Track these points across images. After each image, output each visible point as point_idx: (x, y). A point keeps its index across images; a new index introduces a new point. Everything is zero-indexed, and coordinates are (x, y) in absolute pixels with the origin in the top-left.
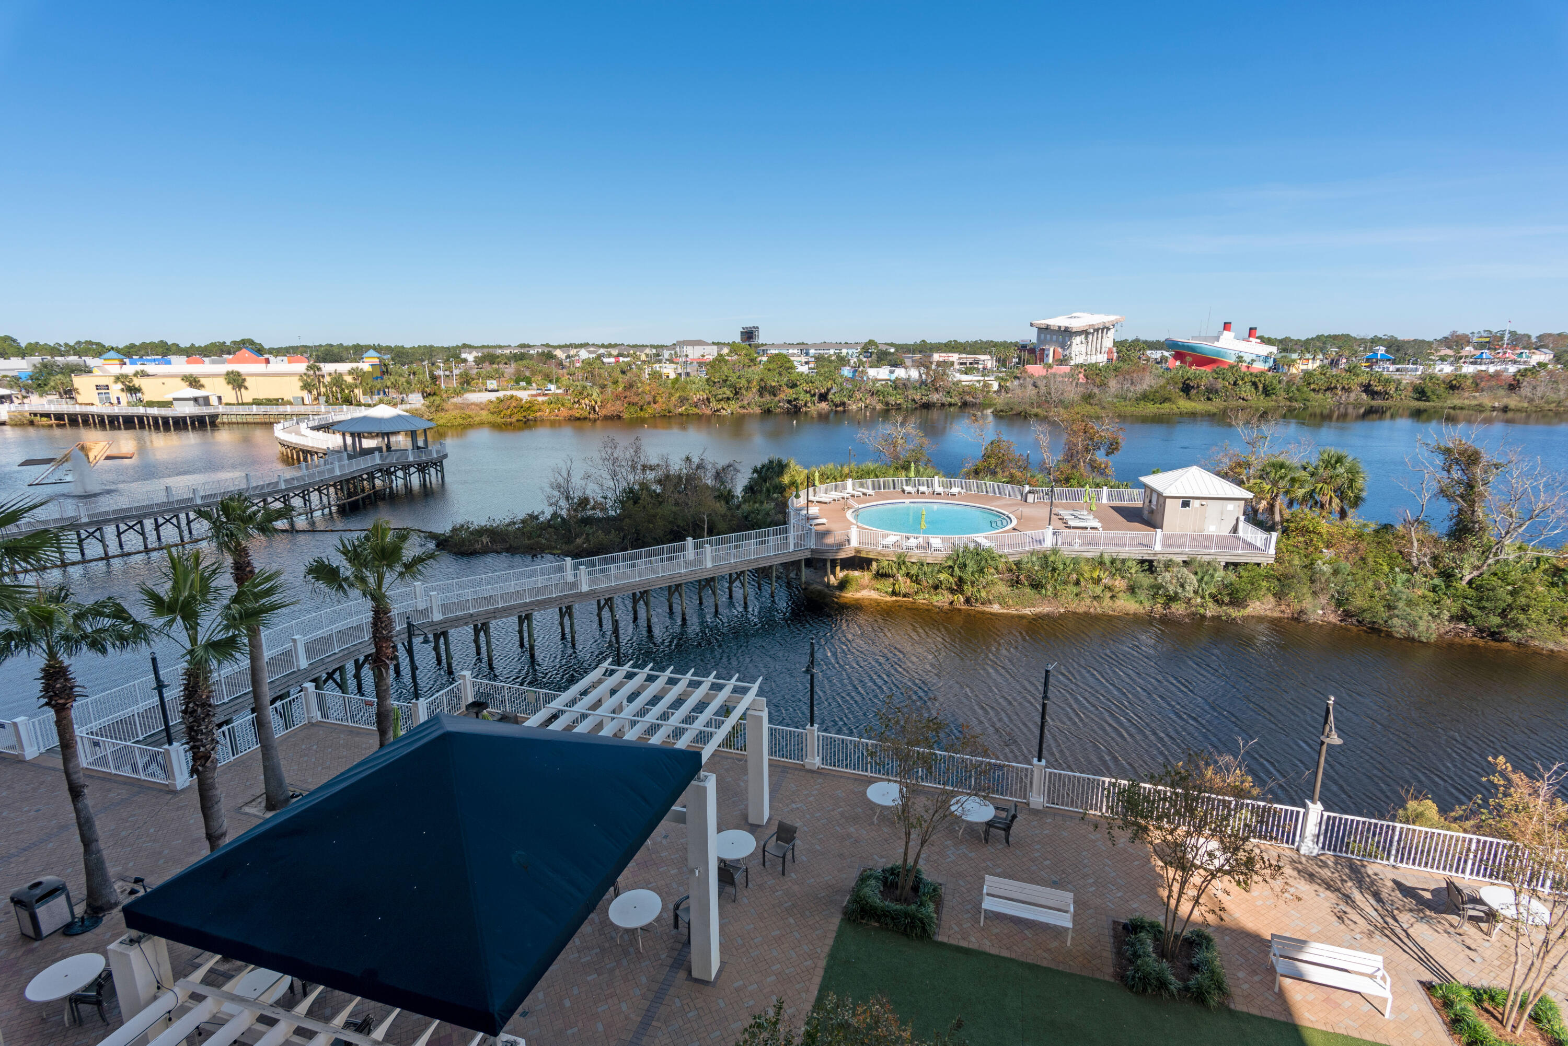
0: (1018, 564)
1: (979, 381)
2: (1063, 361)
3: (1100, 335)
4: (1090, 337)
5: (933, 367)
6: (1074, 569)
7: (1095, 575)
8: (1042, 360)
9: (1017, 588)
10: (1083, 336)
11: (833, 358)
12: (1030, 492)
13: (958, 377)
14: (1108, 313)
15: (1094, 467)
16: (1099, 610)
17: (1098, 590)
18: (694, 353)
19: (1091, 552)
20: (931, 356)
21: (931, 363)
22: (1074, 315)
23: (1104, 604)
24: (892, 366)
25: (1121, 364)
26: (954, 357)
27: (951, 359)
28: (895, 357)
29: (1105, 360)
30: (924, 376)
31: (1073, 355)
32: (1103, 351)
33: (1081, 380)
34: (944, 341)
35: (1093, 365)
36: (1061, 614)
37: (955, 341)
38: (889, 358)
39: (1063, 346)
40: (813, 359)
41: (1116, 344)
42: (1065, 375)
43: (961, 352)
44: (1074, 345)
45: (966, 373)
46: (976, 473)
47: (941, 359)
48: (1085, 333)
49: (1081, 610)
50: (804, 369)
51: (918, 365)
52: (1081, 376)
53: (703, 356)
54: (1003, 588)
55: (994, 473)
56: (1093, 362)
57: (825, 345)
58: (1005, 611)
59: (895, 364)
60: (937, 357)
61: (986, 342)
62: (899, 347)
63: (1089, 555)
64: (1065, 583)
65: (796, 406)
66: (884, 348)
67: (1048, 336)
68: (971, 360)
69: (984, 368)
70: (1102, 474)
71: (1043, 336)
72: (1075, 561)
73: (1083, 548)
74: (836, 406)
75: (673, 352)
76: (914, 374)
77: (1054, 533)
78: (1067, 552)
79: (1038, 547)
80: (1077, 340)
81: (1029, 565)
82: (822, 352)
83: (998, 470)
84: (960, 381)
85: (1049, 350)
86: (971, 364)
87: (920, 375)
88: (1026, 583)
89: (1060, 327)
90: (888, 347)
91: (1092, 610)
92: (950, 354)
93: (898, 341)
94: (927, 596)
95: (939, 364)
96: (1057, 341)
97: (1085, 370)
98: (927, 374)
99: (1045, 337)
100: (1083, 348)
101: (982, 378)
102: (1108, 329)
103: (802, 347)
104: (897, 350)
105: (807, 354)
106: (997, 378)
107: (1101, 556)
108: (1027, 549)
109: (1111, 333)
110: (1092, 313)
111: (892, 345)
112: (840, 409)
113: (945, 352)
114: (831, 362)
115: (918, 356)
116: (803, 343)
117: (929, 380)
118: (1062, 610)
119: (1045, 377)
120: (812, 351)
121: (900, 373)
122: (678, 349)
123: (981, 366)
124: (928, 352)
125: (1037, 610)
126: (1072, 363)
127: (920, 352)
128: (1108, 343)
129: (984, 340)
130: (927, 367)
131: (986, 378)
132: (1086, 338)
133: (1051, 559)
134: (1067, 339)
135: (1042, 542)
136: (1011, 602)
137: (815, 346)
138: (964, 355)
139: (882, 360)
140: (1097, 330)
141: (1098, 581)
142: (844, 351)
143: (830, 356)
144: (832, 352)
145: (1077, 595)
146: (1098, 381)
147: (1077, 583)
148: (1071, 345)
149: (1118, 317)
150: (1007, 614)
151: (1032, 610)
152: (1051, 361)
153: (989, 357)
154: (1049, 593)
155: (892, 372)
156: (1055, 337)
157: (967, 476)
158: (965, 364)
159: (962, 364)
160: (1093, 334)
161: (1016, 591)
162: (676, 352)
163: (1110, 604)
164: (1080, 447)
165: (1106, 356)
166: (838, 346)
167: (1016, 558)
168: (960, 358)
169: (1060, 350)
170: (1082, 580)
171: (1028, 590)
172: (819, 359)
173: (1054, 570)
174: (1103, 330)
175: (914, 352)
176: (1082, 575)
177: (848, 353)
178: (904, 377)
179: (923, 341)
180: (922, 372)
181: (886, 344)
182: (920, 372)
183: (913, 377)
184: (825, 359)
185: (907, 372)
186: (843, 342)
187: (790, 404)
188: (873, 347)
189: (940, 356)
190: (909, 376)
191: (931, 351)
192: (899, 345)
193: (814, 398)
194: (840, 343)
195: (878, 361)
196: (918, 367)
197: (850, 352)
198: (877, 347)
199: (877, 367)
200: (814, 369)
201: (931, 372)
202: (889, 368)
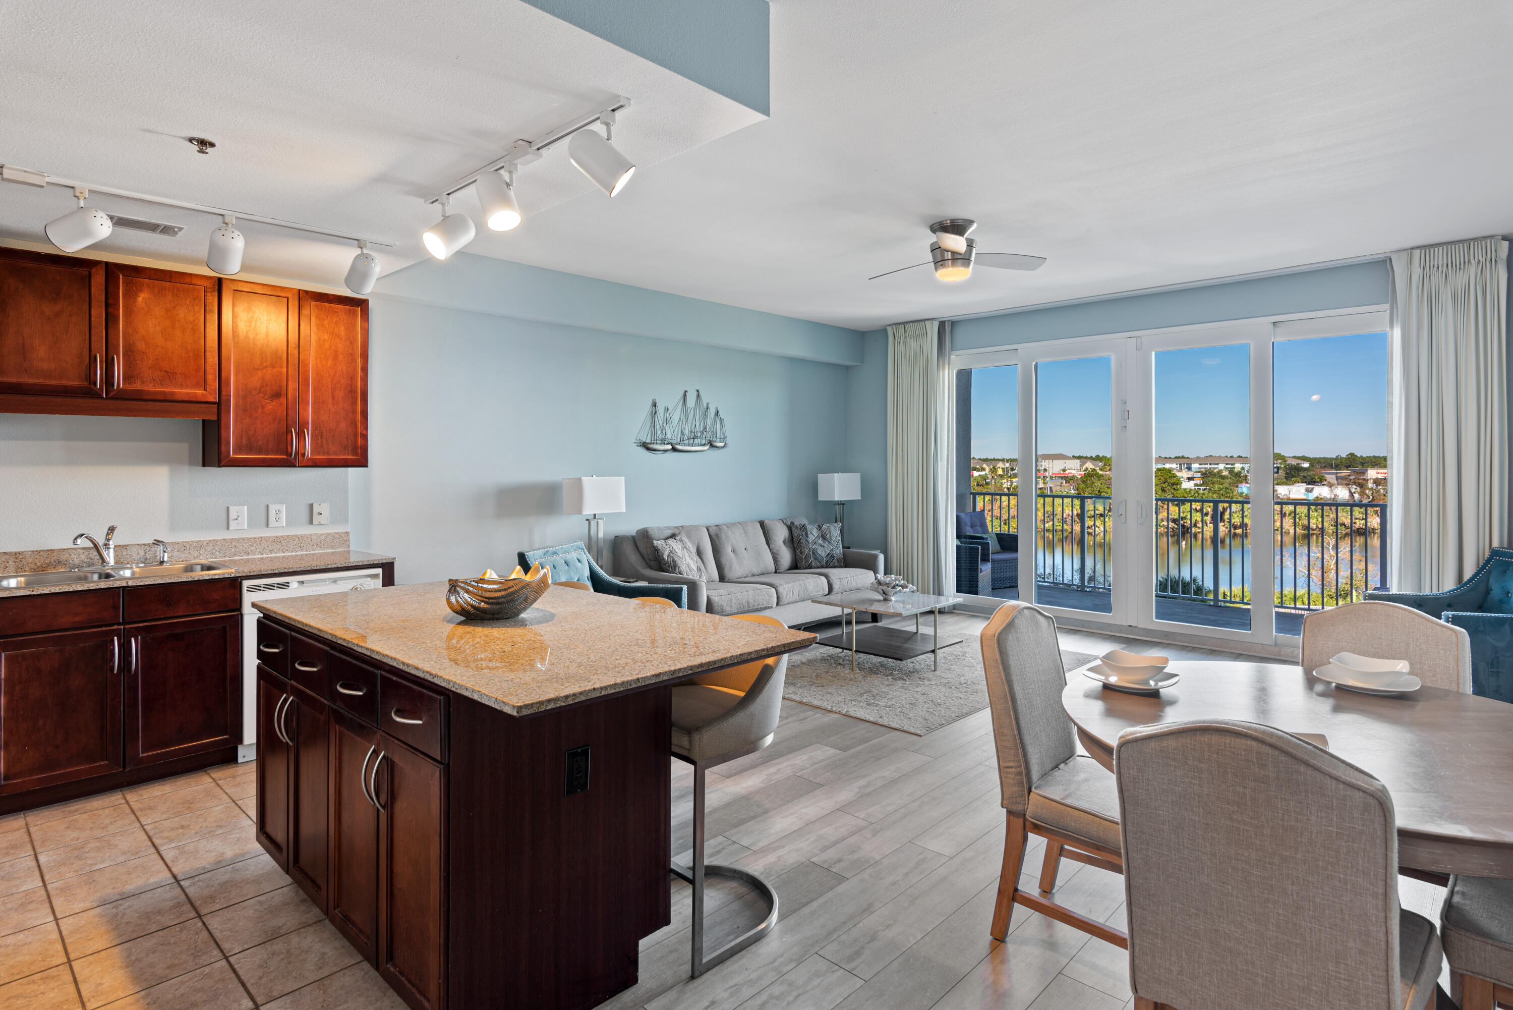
5: (1370, 485)
11: (1225, 473)
18: (1053, 467)
20: (1364, 473)
21: (1367, 480)
24: (1309, 484)
28: (1311, 473)
30: (1356, 496)
38: (1302, 474)
40: (1199, 475)
47: (1378, 476)
50: (1187, 485)
51: (1346, 482)
53: (1066, 471)
57: (1210, 459)
59: (1312, 481)
60: (1372, 473)
62: (1314, 461)
65: (1183, 526)
66: (1294, 462)
74: (1235, 528)
76: (1342, 493)
82: (1208, 466)
87: (1352, 494)
90: (1299, 461)
93: (1311, 455)
95: (1376, 481)
98: (1362, 494)
103: (1182, 461)
104: (1312, 465)
105: (1189, 469)
111: (1304, 459)
112: (1239, 531)
114: (1223, 478)
115: (1345, 472)
116: (1183, 457)
120: (1195, 466)
121: (1322, 492)
124: (1359, 468)
127: (1347, 467)
130: (1361, 486)
137: (1198, 459)
139: (1293, 476)
142: (1238, 467)
143: (1220, 471)
144: (1221, 466)
155: (1309, 491)
166: (1231, 459)
172: (1207, 475)
175: (1337, 467)
177: (1243, 468)
178: (1328, 497)
179: (1350, 454)
180: (1353, 491)
181: (1295, 457)
182: (1350, 491)
183: (1341, 497)
184: (1215, 475)
185: (1332, 491)
186: (1235, 456)
187: (1175, 523)
188: (1279, 461)
189: (1378, 473)
190: (1335, 495)
191: (1363, 467)
192: (1315, 459)
193: (1205, 518)
194: (1232, 457)
195: (1286, 478)
196: (1347, 485)
197: (1246, 466)
198: (1285, 461)
199: (1287, 484)
200: (1201, 485)
201: (1367, 491)
202: (1304, 486)
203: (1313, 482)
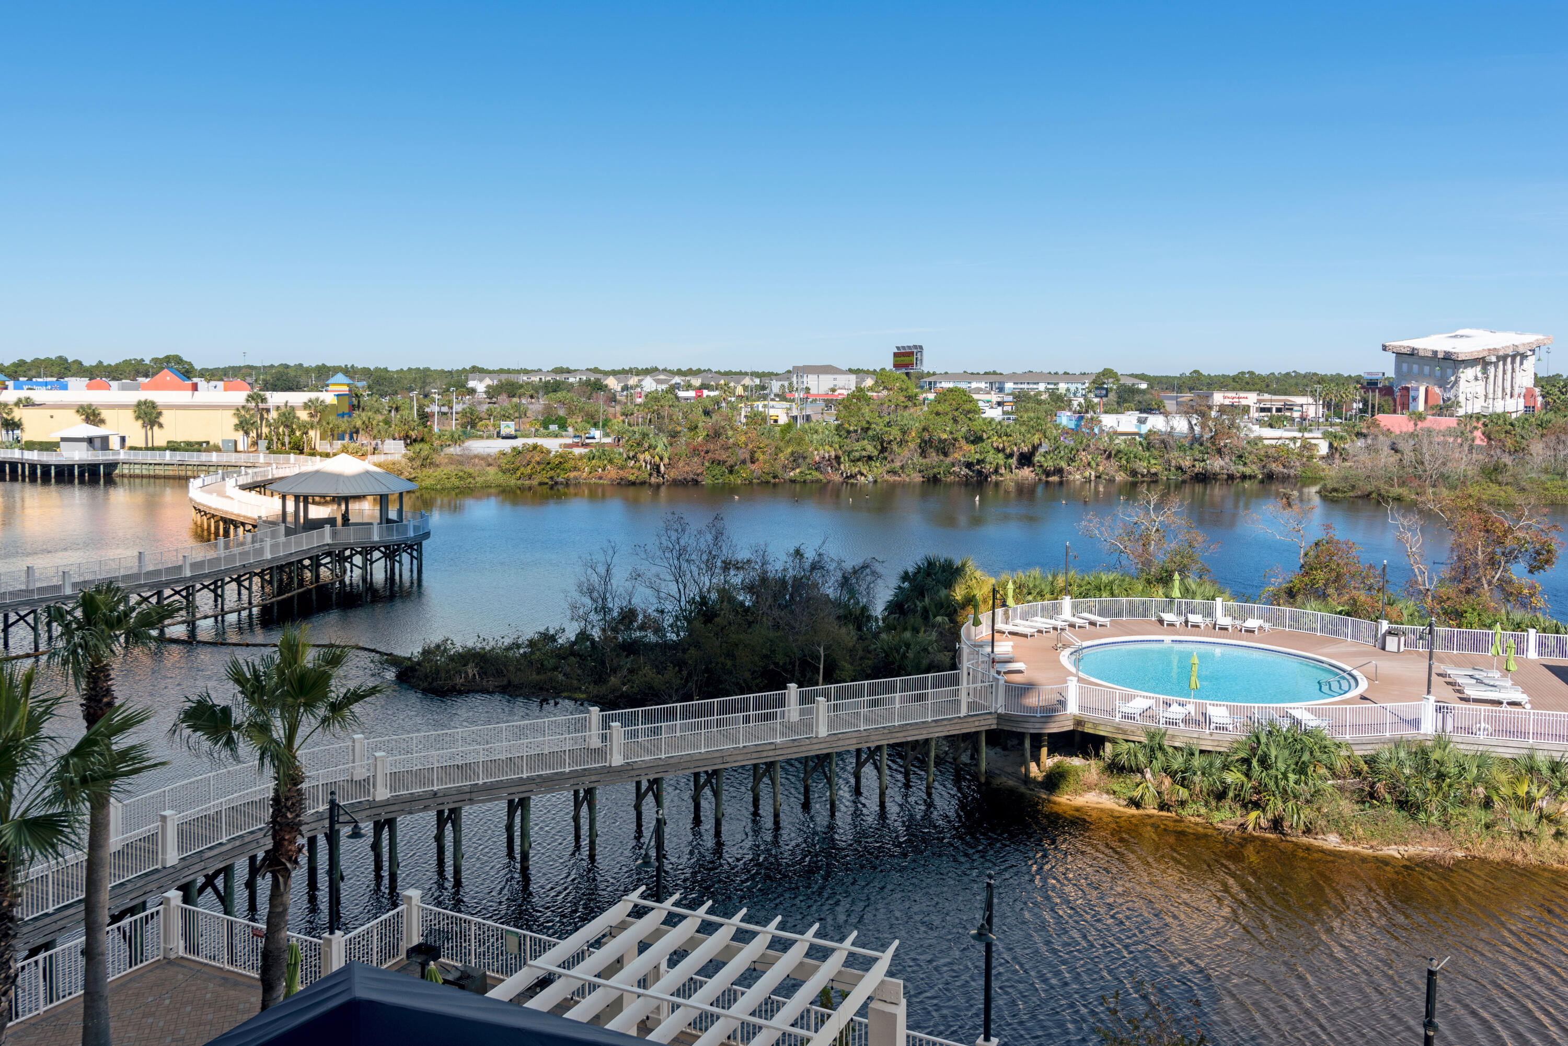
0: (1371, 761)
1: (1294, 439)
2: (1445, 408)
3: (1509, 366)
4: (1492, 369)
5: (1213, 414)
6: (1478, 779)
7: (1522, 790)
8: (1405, 406)
9: (1372, 806)
10: (1479, 368)
11: (1044, 397)
12: (1390, 633)
13: (1258, 431)
14: (1521, 330)
15: (1507, 591)
16: (1533, 859)
17: (1529, 819)
18: (819, 385)
19: (1508, 748)
20: (1209, 396)
21: (1210, 408)
22: (1460, 332)
23: (1543, 847)
24: (1142, 411)
25: (1551, 415)
26: (1250, 399)
27: (1244, 402)
28: (1148, 396)
29: (1521, 407)
30: (1197, 429)
31: (1462, 399)
32: (1516, 392)
33: (1478, 442)
34: (1232, 373)
35: (1499, 415)
36: (1460, 861)
37: (1251, 373)
38: (1137, 398)
39: (1443, 383)
40: (1010, 398)
41: (1538, 381)
42: (1450, 432)
43: (1261, 391)
44: (1462, 383)
45: (1271, 426)
46: (1291, 594)
47: (1227, 402)
48: (1482, 362)
49: (1497, 855)
50: (995, 414)
51: (1187, 410)
52: (1478, 434)
53: (833, 390)
54: (1347, 807)
55: (1323, 596)
56: (1499, 410)
57: (1032, 376)
58: (1351, 848)
59: (1147, 409)
60: (1219, 398)
61: (1305, 376)
62: (1154, 382)
63: (1507, 753)
64: (1464, 802)
65: (980, 473)
66: (1129, 382)
67: (1415, 368)
68: (1279, 405)
69: (1303, 419)
70: (1524, 606)
71: (1405, 367)
72: (1483, 761)
73: (1494, 740)
74: (1047, 474)
75: (786, 384)
76: (1181, 425)
77: (1439, 709)
78: (1462, 745)
79: (1408, 733)
80: (1468, 374)
81: (1393, 765)
82: (1025, 386)
83: (1331, 591)
84: (1261, 439)
85: (1417, 389)
86: (1278, 410)
87: (1191, 428)
88: (1388, 797)
89: (1435, 353)
90: (1136, 381)
91: (1518, 857)
92: (1242, 394)
93: (1151, 373)
94: (1203, 811)
95: (1222, 409)
96: (1431, 375)
97: (1485, 425)
98: (1203, 426)
99: (1410, 369)
100: (1479, 388)
101: (1299, 435)
102: (1524, 357)
103: (993, 378)
104: (1151, 386)
105: (1001, 390)
106: (1326, 435)
107: (1531, 757)
108: (1388, 734)
109: (1530, 363)
110: (1493, 329)
111: (1143, 377)
112: (1055, 479)
113: (1234, 389)
114: (1040, 402)
115: (1187, 396)
116: (995, 373)
117: (1207, 436)
118: (1460, 854)
119: (1412, 435)
120: (1009, 386)
121: (1156, 422)
122: (794, 379)
123: (1296, 415)
124: (1205, 391)
125: (1412, 850)
126: (1461, 412)
127: (1191, 389)
128: (1525, 378)
129: (1303, 372)
130: (1203, 415)
131: (1307, 435)
132: (1485, 371)
133: (1436, 755)
134: (1449, 371)
135: (1416, 723)
136: (1360, 831)
137: (1013, 377)
138: (1267, 396)
139: (1125, 401)
140: (1504, 358)
141: (1528, 802)
142: (1062, 387)
143: (1039, 393)
144: (1042, 387)
145: (1487, 826)
146: (1509, 443)
147: (1487, 804)
148: (1456, 382)
149: (1541, 337)
150: (1356, 853)
151: (1402, 848)
152: (1421, 407)
153: (1311, 400)
154: (1433, 819)
155: (1142, 421)
156: (1427, 369)
157: (1274, 599)
158: (1269, 410)
159: (1262, 410)
160: (1496, 365)
161: (1371, 812)
162: (791, 384)
163: (1555, 847)
164: (1480, 556)
165: (1521, 401)
166: (1053, 378)
167: (1369, 751)
168: (1259, 401)
169: (1437, 390)
170: (1495, 798)
171: (1393, 812)
172: (1020, 398)
173: (1441, 776)
174: (1514, 357)
175: (1180, 389)
176: (1497, 790)
177: (1068, 390)
178: (1163, 429)
179: (1195, 372)
180: (1194, 421)
181: (1132, 375)
182: (1190, 423)
183: (1178, 430)
184: (1030, 398)
185: (1168, 422)
186: (1061, 372)
187: (970, 469)
188: (1111, 380)
189: (1225, 398)
190: (1172, 428)
191: (1209, 388)
192: (1155, 378)
193: (1010, 461)
194: (1056, 373)
195: (1118, 403)
196: (1186, 413)
197: (1073, 387)
198: (1118, 380)
199: (1118, 413)
200: (1012, 413)
201: (1210, 423)
202: (1137, 414)
203: (1149, 410)
